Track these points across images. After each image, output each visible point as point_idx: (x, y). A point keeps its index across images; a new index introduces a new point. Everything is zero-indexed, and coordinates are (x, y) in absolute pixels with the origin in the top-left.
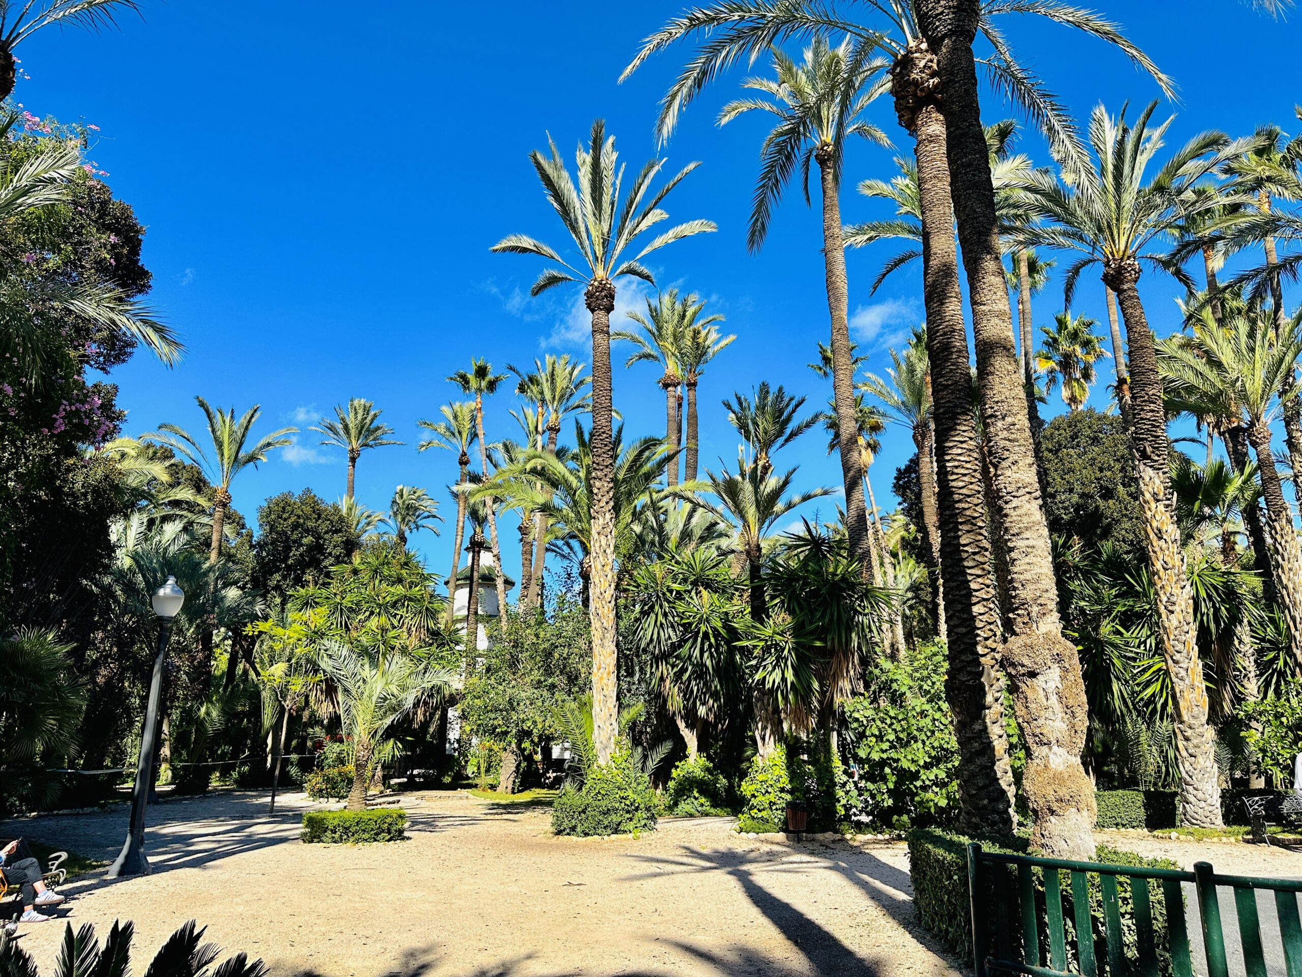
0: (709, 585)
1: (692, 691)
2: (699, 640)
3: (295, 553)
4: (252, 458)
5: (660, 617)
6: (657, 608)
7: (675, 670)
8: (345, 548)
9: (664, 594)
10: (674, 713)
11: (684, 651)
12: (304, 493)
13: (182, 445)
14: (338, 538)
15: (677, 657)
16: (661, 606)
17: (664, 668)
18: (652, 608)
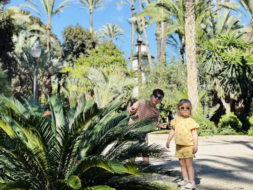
0: (235, 45)
1: (228, 89)
2: (231, 68)
3: (75, 47)
4: (57, 11)
5: (215, 60)
6: (213, 56)
7: (221, 81)
8: (93, 45)
9: (216, 50)
10: (220, 98)
11: (224, 73)
12: (77, 25)
13: (33, 8)
14: (90, 41)
15: (222, 75)
16: (215, 55)
17: (216, 80)
18: (211, 56)
